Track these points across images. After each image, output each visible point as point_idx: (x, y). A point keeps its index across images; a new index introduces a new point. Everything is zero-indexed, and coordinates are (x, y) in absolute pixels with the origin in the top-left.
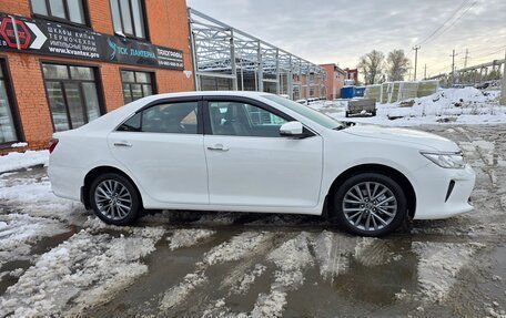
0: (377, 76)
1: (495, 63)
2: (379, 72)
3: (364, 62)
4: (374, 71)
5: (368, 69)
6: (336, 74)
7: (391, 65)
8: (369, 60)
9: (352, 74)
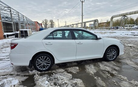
0: (47, 26)
1: (73, 25)
2: (48, 25)
3: (43, 22)
4: (46, 24)
5: (45, 24)
6: (38, 24)
7: (50, 23)
8: (44, 21)
9: (41, 25)
